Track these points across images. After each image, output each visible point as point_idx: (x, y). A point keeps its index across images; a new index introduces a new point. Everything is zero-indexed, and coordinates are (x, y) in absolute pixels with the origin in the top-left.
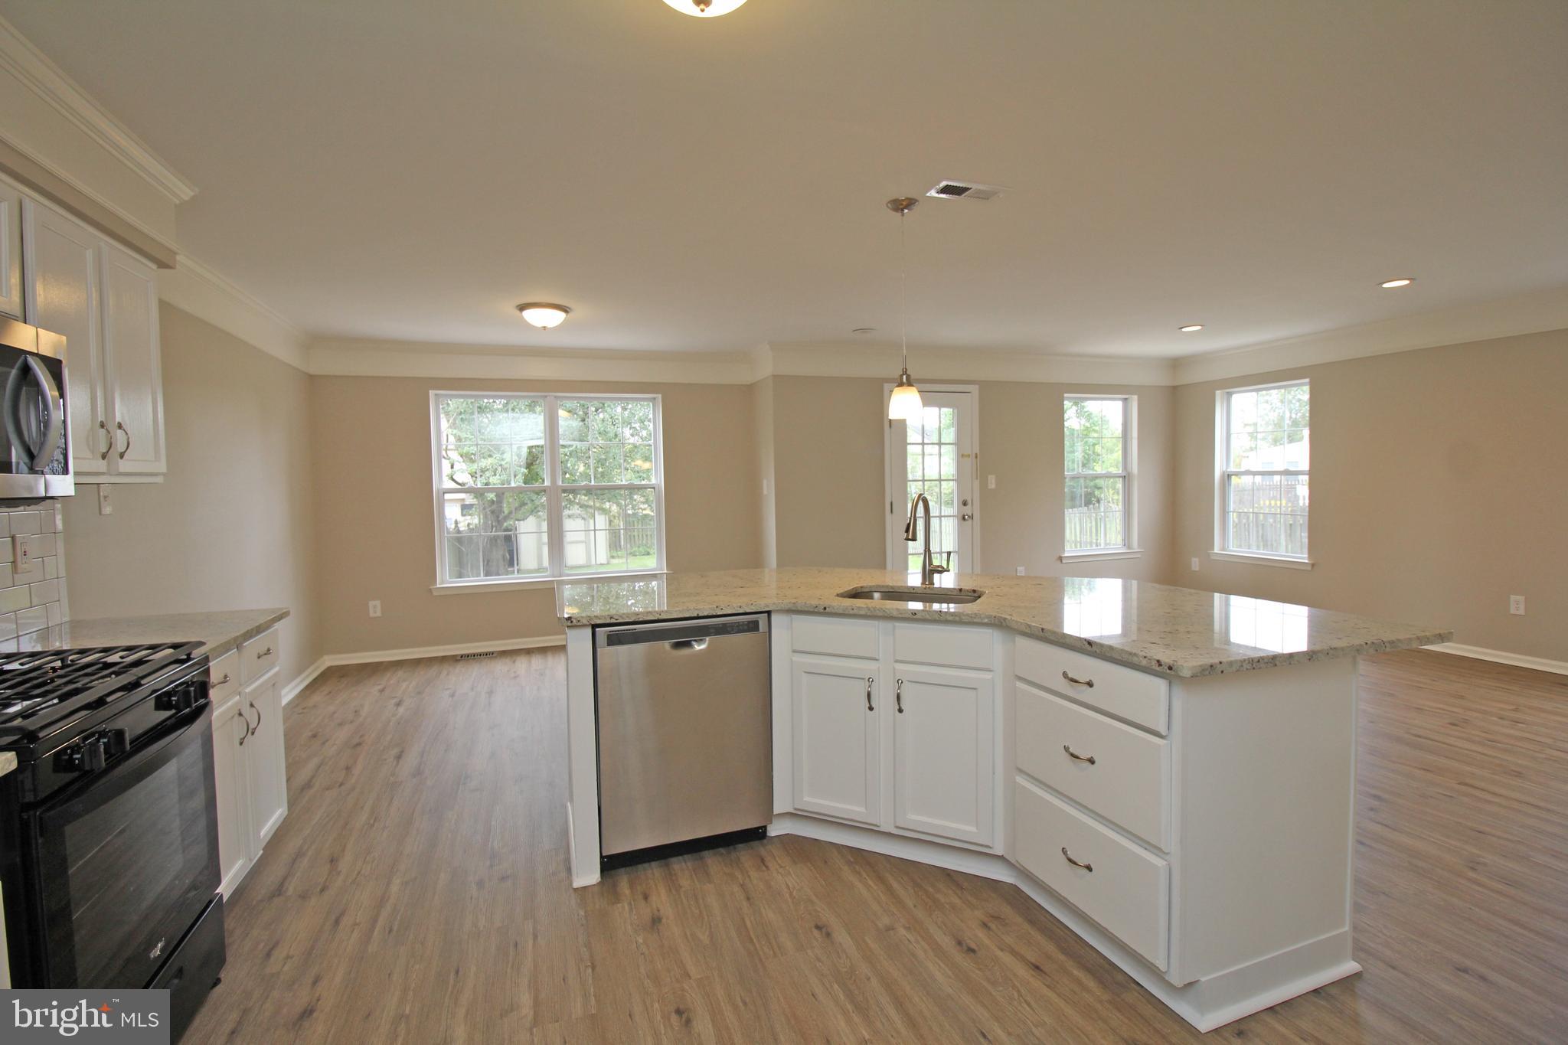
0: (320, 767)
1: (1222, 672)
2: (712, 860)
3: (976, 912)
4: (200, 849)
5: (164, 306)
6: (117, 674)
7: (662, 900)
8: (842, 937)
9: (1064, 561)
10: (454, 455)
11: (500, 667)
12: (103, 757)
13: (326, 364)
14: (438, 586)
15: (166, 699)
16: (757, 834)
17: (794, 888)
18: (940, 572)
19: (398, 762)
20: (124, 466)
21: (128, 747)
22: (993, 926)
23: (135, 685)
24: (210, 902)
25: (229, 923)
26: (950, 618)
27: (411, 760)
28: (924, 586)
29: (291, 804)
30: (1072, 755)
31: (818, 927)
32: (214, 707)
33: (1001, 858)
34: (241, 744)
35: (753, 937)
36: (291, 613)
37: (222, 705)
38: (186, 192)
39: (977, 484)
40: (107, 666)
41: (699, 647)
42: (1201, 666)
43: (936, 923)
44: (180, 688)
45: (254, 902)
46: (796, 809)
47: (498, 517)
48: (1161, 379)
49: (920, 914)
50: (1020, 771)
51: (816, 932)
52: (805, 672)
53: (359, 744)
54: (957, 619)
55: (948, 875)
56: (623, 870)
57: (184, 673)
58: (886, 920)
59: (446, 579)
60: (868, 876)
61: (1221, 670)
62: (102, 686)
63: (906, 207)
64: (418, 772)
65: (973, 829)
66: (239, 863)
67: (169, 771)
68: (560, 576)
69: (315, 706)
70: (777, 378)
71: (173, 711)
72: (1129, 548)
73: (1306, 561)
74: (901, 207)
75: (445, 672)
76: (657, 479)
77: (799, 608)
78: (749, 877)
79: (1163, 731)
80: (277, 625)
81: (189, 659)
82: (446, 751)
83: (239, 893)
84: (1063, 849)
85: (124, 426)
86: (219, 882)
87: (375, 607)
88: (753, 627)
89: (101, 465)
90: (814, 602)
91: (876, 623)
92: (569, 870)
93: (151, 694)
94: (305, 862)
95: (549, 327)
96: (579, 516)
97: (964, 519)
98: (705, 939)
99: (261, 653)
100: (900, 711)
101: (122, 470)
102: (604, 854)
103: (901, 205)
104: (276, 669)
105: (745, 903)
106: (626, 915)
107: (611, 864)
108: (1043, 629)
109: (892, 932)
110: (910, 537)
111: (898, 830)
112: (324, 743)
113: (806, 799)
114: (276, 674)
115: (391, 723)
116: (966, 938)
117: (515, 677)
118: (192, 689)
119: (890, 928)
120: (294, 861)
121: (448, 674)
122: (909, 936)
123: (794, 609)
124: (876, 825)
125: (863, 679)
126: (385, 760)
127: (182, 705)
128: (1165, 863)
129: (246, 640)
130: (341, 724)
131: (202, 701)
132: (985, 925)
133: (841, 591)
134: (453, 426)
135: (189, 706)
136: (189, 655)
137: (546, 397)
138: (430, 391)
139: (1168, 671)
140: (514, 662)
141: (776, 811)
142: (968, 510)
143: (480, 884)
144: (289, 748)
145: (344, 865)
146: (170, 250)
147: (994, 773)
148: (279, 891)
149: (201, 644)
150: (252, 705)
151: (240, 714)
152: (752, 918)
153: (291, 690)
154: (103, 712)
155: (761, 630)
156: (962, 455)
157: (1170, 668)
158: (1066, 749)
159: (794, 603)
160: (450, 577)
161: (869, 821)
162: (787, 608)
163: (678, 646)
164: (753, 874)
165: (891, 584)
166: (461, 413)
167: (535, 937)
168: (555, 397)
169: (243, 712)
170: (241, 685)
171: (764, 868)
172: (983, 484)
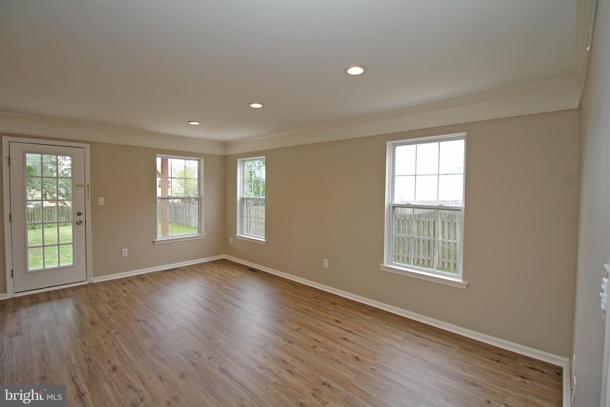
9: (156, 244)
39: (89, 203)
72: (201, 233)
73: (264, 240)
97: (78, 223)
142: (81, 218)
156: (77, 186)
172: (94, 203)
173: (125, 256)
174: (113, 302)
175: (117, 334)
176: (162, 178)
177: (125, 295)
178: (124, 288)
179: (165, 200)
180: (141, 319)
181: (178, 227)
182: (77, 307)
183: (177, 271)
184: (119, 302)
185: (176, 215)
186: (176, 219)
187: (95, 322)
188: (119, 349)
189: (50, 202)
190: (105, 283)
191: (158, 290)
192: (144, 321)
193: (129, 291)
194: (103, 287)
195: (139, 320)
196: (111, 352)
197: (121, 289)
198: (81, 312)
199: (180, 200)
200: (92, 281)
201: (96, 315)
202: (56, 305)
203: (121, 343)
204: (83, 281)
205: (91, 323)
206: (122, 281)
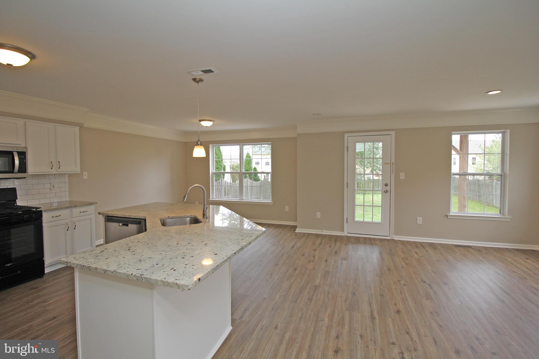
9: (448, 217)
14: (210, 199)
34: (67, 230)
39: (393, 176)
59: (214, 198)
63: (200, 81)
72: (503, 215)
76: (269, 170)
88: (140, 223)
89: (51, 170)
95: (209, 126)
97: (386, 192)
99: (82, 212)
101: (59, 171)
103: (197, 81)
137: (239, 144)
142: (388, 188)
149: (40, 208)
150: (74, 223)
151: (67, 224)
156: (386, 164)
172: (397, 177)
173: (419, 223)
174: (406, 259)
175: (405, 285)
176: (461, 155)
177: (416, 256)
178: (417, 250)
179: (463, 176)
180: (427, 281)
181: (481, 205)
182: (381, 254)
183: (470, 249)
184: (411, 260)
185: (479, 192)
186: (480, 196)
187: (390, 269)
188: (405, 299)
189: (376, 176)
190: (402, 242)
191: (447, 261)
192: (429, 285)
193: (420, 254)
194: (401, 245)
195: (425, 282)
196: (398, 297)
197: (414, 250)
198: (383, 259)
199: (487, 178)
200: (394, 238)
201: (392, 264)
202: (368, 248)
203: (407, 294)
204: (388, 236)
205: (388, 269)
206: (416, 244)
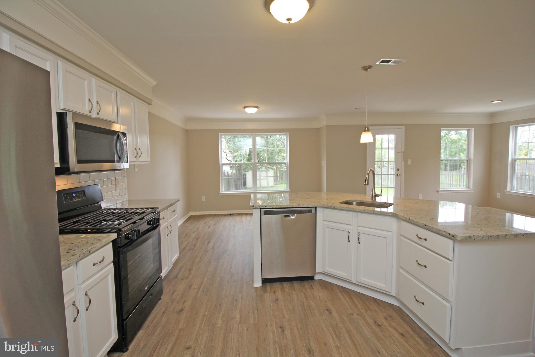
0: (187, 244)
1: (475, 239)
2: (296, 284)
3: (383, 314)
4: (157, 264)
5: (150, 113)
6: (139, 215)
7: (279, 294)
8: (335, 314)
9: (439, 192)
10: (227, 151)
11: (238, 218)
12: (135, 236)
13: (191, 126)
14: (221, 193)
15: (149, 222)
16: (311, 278)
17: (321, 297)
18: (378, 196)
19: (208, 244)
20: (140, 159)
21: (141, 234)
22: (389, 319)
23: (142, 219)
24: (159, 277)
25: (164, 284)
26: (377, 213)
27: (211, 245)
28: (372, 201)
29: (180, 253)
30: (419, 264)
31: (327, 310)
32: (161, 225)
33: (394, 297)
34: (167, 235)
35: (306, 309)
36: (180, 200)
37: (163, 225)
38: (154, 83)
39: (403, 163)
40: (137, 213)
41: (292, 217)
42: (465, 236)
43: (368, 315)
44: (153, 220)
45: (170, 279)
46: (323, 272)
47: (240, 171)
48: (486, 121)
49: (363, 311)
50: (402, 268)
51: (326, 311)
52: (328, 228)
53: (198, 238)
54: (380, 213)
55: (375, 300)
56: (269, 283)
57: (154, 215)
58: (350, 311)
59: (223, 191)
60: (346, 296)
61: (474, 238)
62: (136, 218)
63: (369, 68)
64: (213, 248)
65: (384, 286)
66: (166, 268)
67: (150, 241)
68: (256, 191)
69: (187, 226)
70: (327, 126)
71: (151, 226)
72: (469, 188)
74: (366, 69)
75: (222, 219)
76: (287, 160)
77: (326, 207)
78: (307, 291)
79: (451, 258)
80: (177, 203)
81: (155, 212)
82: (221, 242)
83: (167, 276)
84: (415, 296)
85: (140, 149)
86: (161, 272)
87: (203, 198)
88: (310, 212)
89: (135, 159)
90: (331, 205)
91: (352, 213)
92: (253, 281)
93: (146, 221)
94: (183, 270)
95: (253, 113)
96: (264, 171)
97: (397, 175)
98: (291, 308)
99: (173, 211)
100: (359, 243)
101: (140, 161)
102: (263, 278)
103: (366, 68)
104: (176, 216)
105: (305, 299)
106: (268, 297)
107: (265, 281)
108: (410, 219)
109: (352, 315)
110: (366, 184)
111: (358, 283)
112: (189, 237)
113: (327, 269)
114: (176, 217)
115: (207, 233)
116: (378, 321)
117: (242, 222)
118: (156, 220)
119: (351, 314)
120: (180, 269)
121: (223, 220)
122: (358, 318)
123: (324, 206)
124: (350, 280)
125: (347, 231)
126: (205, 243)
127: (153, 224)
128: (449, 305)
129: (169, 207)
130: (193, 232)
131: (158, 223)
132: (386, 318)
133: (341, 201)
134: (227, 142)
135: (155, 224)
136: (155, 211)
137: (252, 134)
138: (219, 134)
139: (452, 237)
140: (242, 217)
141: (317, 271)
142: (399, 172)
143: (228, 282)
144: (180, 237)
145: (193, 272)
146: (150, 100)
147: (392, 267)
148: (176, 277)
149: (158, 208)
150: (170, 225)
151: (167, 228)
152: (306, 304)
153: (180, 222)
154: (136, 225)
155: (313, 213)
156: (398, 152)
157: (453, 236)
158: (417, 261)
159: (324, 205)
160: (224, 190)
161: (348, 279)
162: (322, 206)
163: (286, 216)
164: (308, 290)
165: (360, 200)
166: (229, 138)
167: (242, 299)
168: (255, 134)
169: (168, 227)
170: (168, 220)
171: (312, 289)
172: (406, 163)
